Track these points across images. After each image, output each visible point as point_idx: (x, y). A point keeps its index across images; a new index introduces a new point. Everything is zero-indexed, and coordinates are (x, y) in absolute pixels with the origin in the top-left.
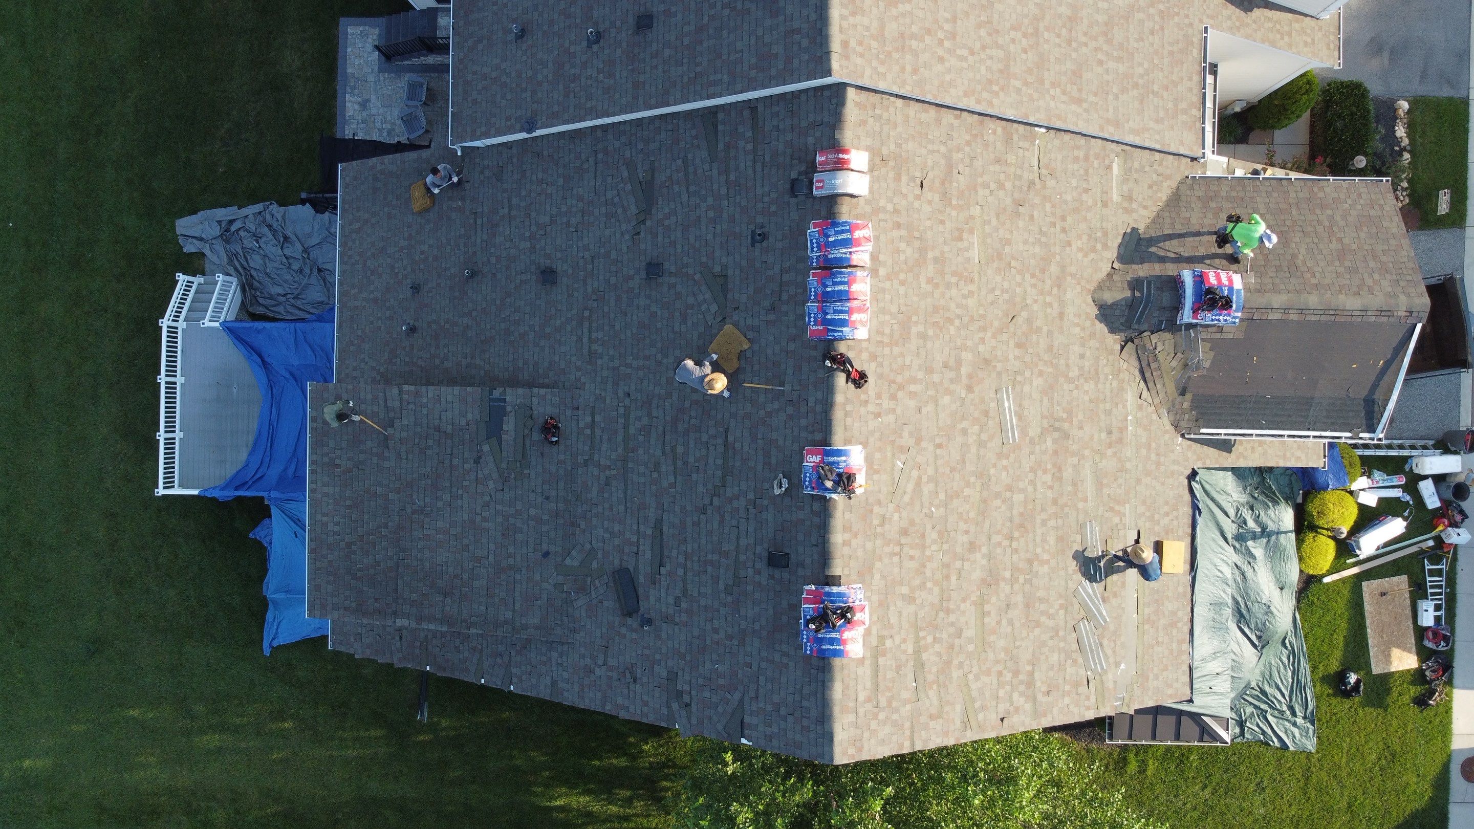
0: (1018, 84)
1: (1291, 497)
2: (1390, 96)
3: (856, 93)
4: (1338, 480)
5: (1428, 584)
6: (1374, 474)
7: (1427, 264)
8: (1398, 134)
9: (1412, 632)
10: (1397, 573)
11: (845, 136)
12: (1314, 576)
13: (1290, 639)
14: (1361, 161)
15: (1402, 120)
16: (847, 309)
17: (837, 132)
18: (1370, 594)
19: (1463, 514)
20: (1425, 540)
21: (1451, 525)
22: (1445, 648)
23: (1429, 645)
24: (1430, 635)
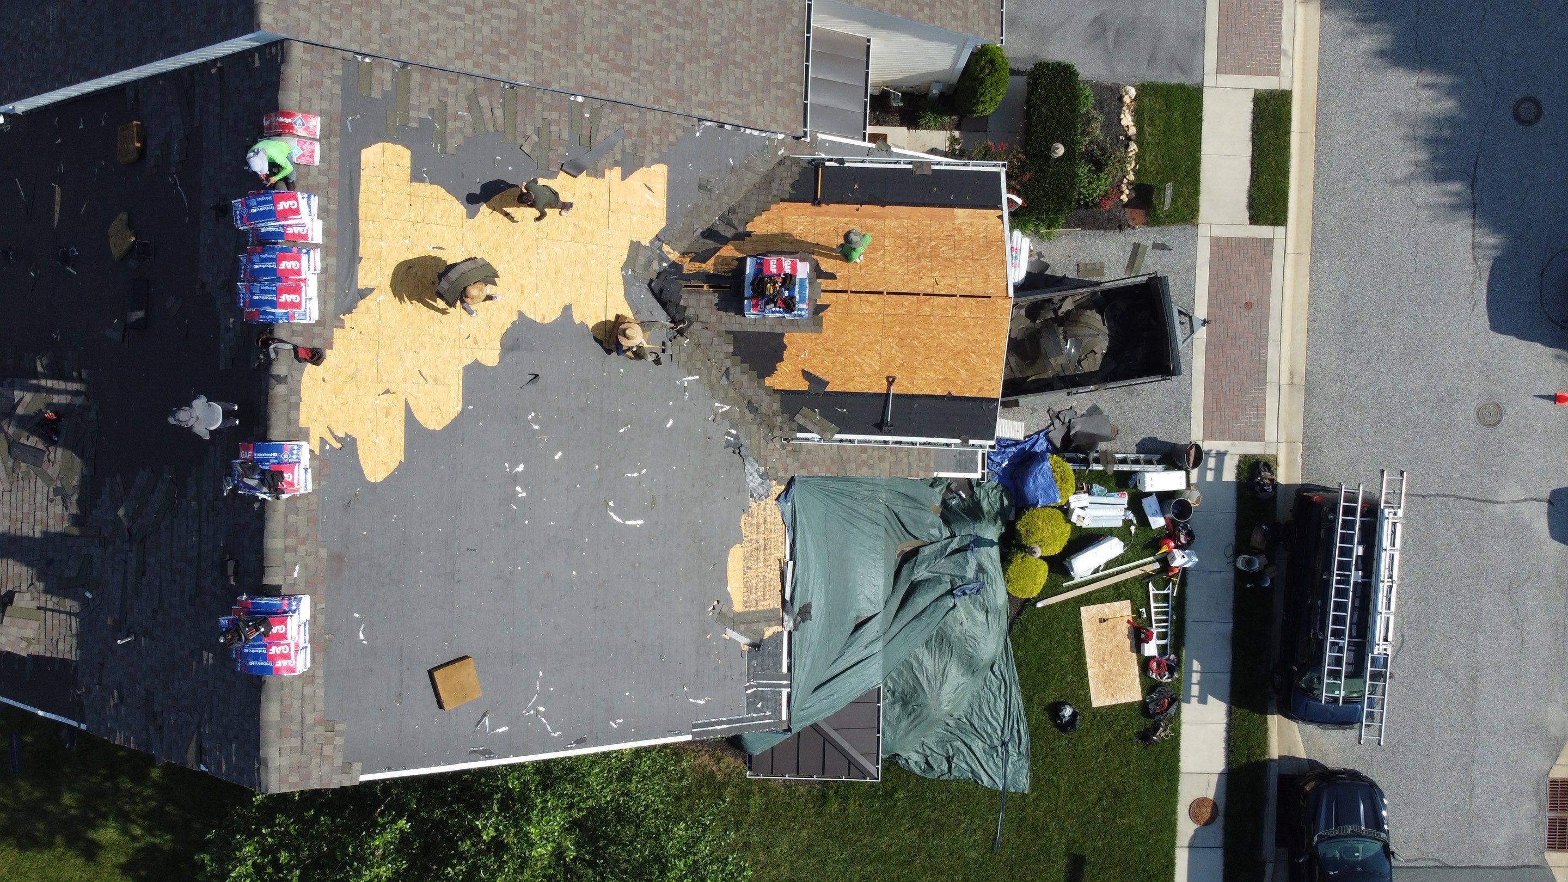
1: (1002, 514)
2: (1115, 81)
3: (305, 51)
4: (1048, 495)
5: (1153, 610)
6: (1094, 490)
7: (1155, 264)
8: (1124, 122)
9: (1136, 662)
10: (1119, 598)
11: (289, 97)
12: (1028, 600)
13: (999, 668)
14: (1057, 149)
15: (1129, 108)
16: (274, 289)
17: (280, 92)
18: (1089, 621)
19: (1190, 535)
20: (1150, 563)
21: (1177, 547)
22: (1170, 680)
23: (1154, 676)
24: (1154, 665)
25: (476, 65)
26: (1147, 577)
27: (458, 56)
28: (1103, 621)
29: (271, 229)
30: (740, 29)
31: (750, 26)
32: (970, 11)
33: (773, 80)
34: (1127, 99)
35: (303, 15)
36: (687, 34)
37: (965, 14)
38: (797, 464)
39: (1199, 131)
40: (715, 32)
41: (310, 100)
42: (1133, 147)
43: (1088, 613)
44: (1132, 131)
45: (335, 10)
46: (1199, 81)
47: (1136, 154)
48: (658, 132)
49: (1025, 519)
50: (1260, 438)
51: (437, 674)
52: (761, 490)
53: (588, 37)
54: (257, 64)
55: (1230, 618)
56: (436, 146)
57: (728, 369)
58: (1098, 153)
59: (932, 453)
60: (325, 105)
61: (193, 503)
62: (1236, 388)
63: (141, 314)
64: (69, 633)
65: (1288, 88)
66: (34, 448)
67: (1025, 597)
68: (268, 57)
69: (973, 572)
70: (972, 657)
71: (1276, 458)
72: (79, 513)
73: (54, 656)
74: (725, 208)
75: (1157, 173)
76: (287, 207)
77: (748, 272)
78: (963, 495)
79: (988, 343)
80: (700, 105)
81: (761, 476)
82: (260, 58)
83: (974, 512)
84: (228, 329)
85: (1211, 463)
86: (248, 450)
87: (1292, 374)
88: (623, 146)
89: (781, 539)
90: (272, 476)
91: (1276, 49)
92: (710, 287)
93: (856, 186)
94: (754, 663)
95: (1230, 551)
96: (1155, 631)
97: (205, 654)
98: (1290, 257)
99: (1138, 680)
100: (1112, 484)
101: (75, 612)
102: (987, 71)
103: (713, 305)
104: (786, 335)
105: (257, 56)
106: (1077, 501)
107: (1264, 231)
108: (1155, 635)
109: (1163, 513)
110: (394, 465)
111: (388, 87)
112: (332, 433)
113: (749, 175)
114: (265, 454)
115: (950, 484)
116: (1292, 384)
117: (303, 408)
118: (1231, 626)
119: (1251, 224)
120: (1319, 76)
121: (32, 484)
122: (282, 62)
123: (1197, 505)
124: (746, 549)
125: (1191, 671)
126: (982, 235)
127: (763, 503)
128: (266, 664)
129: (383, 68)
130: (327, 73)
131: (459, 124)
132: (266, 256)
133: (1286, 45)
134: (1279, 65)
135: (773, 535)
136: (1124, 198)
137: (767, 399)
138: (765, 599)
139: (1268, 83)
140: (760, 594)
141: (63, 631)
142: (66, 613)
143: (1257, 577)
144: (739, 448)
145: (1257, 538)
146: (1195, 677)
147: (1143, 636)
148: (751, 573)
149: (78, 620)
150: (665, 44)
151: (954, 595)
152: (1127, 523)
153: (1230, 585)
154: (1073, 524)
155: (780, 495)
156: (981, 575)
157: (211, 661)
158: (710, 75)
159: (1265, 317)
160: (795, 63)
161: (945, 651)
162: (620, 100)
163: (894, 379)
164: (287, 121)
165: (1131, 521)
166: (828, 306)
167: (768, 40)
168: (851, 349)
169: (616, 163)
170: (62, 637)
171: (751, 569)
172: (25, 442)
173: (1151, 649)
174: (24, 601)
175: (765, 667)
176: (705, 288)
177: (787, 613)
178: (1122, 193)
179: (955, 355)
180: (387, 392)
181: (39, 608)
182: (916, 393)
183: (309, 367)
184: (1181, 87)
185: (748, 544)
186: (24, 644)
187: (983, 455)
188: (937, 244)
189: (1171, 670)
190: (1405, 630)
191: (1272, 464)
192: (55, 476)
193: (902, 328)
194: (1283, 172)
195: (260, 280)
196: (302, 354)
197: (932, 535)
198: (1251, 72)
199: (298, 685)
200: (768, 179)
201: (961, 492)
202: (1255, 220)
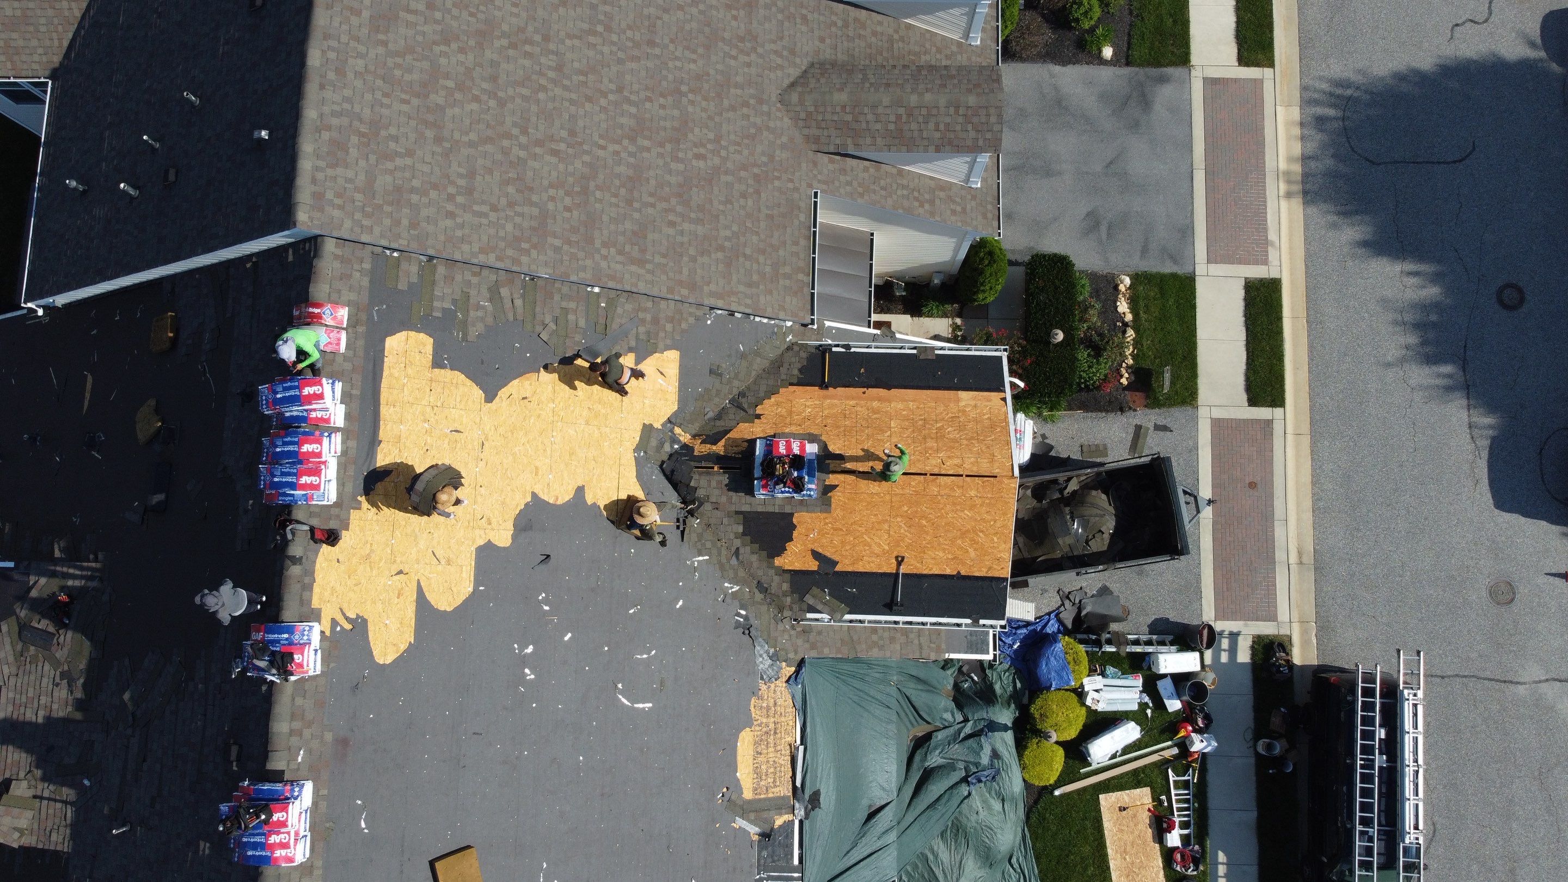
0: (557, 242)
1: (1015, 697)
2: (1109, 271)
3: (337, 246)
4: (1062, 678)
5: (1174, 798)
6: (1108, 672)
7: (1159, 445)
8: (1120, 309)
9: (1159, 853)
10: (1138, 784)
11: (319, 289)
12: (1045, 788)
13: (1018, 860)
14: (1057, 334)
15: (1124, 295)
16: (295, 471)
17: (311, 285)
18: (1109, 809)
19: (1208, 718)
20: (1168, 748)
21: (1195, 731)
22: (1195, 873)
23: (1178, 869)
24: (1178, 857)
25: (499, 259)
26: (1165, 763)
27: (482, 251)
28: (1123, 809)
29: (295, 414)
30: (749, 225)
31: (759, 221)
32: (968, 207)
33: (781, 271)
34: (1122, 288)
35: (336, 213)
36: (700, 230)
37: (964, 211)
38: (807, 645)
39: (1194, 317)
40: (726, 227)
41: (339, 291)
42: (1131, 333)
43: (1107, 801)
44: (1129, 317)
45: (368, 209)
46: (1190, 269)
47: (1133, 340)
48: (671, 320)
49: (1039, 702)
50: (1273, 617)
51: (438, 865)
52: (770, 672)
53: (605, 232)
54: (291, 258)
55: (1253, 804)
56: (458, 334)
57: (738, 549)
58: (1096, 338)
59: (943, 634)
60: (353, 296)
61: (200, 686)
62: (1245, 568)
63: (160, 497)
64: (63, 823)
65: (1277, 276)
66: (45, 631)
67: (1042, 784)
68: (302, 252)
69: (988, 758)
70: (989, 848)
71: (1290, 638)
72: (84, 697)
73: (46, 847)
74: (735, 391)
75: (1155, 358)
76: (312, 392)
77: (757, 453)
78: (976, 678)
79: (995, 522)
80: (712, 294)
81: (771, 658)
82: (294, 254)
83: (986, 695)
84: (246, 511)
85: (1225, 643)
86: (259, 631)
87: (1300, 554)
88: (637, 334)
89: (791, 723)
90: (282, 658)
91: (1264, 240)
92: (721, 468)
93: (862, 370)
94: (765, 854)
95: (1249, 736)
96: (1177, 820)
97: (202, 844)
98: (1290, 437)
99: (1162, 873)
100: (1126, 666)
101: (72, 801)
102: (986, 262)
103: (723, 486)
104: (796, 515)
105: (291, 251)
106: (1091, 684)
107: (1263, 413)
108: (1177, 824)
109: (1179, 696)
110: (403, 647)
111: (414, 279)
112: (344, 614)
113: (758, 360)
114: (276, 636)
115: (961, 667)
116: (1301, 563)
117: (316, 589)
118: (1255, 814)
119: (1250, 405)
120: (1306, 265)
121: (40, 668)
122: (315, 256)
123: (1213, 687)
124: (756, 733)
125: (1217, 863)
126: (986, 417)
127: (773, 686)
128: (264, 854)
129: (410, 262)
130: (356, 267)
131: (480, 314)
132: (289, 439)
133: (1272, 236)
134: (1267, 255)
135: (783, 719)
136: (1124, 381)
137: (776, 579)
138: (775, 786)
139: (1257, 272)
140: (770, 780)
141: (57, 821)
142: (62, 802)
143: (1279, 762)
144: (748, 629)
145: (1276, 721)
146: (1222, 870)
147: (1165, 825)
148: (761, 759)
149: (74, 809)
150: (679, 238)
151: (968, 783)
152: (1143, 706)
153: (1252, 771)
154: (1088, 708)
155: (790, 677)
156: (996, 761)
157: (207, 851)
158: (721, 267)
159: (1270, 496)
160: (802, 256)
161: (961, 843)
162: (634, 290)
163: (903, 558)
164: (316, 311)
165: (1146, 704)
166: (838, 486)
167: (776, 234)
168: (860, 529)
169: (631, 350)
170: (56, 827)
171: (761, 754)
172: (36, 625)
173: (1174, 839)
174: (20, 789)
175: (776, 858)
176: (716, 469)
177: (798, 801)
178: (1122, 376)
179: (963, 534)
180: (400, 572)
181: (35, 797)
182: (925, 572)
183: (325, 548)
184: (1174, 276)
185: (757, 728)
186: (17, 835)
187: (994, 636)
188: (943, 426)
189: (1196, 861)
190: (1436, 819)
191: (1286, 644)
192: (63, 660)
193: (910, 507)
194: (1278, 356)
195: (282, 462)
196: (318, 535)
197: (945, 720)
198: (1240, 262)
199: (295, 876)
200: (777, 364)
201: (973, 675)
202: (1253, 401)
